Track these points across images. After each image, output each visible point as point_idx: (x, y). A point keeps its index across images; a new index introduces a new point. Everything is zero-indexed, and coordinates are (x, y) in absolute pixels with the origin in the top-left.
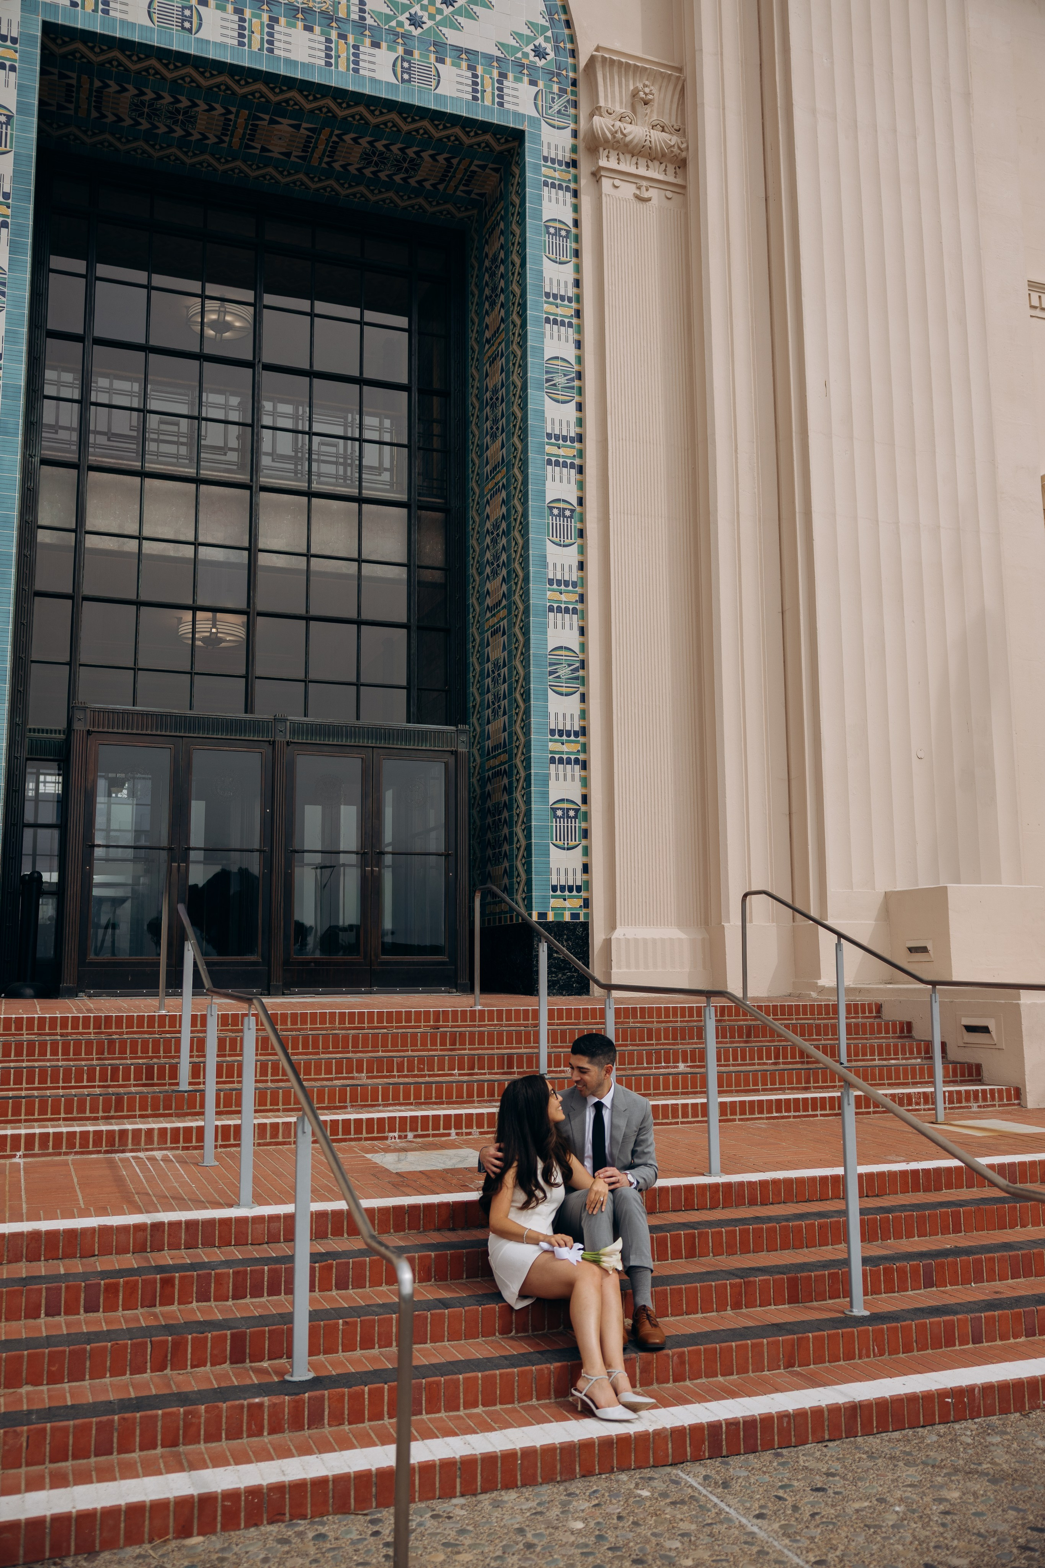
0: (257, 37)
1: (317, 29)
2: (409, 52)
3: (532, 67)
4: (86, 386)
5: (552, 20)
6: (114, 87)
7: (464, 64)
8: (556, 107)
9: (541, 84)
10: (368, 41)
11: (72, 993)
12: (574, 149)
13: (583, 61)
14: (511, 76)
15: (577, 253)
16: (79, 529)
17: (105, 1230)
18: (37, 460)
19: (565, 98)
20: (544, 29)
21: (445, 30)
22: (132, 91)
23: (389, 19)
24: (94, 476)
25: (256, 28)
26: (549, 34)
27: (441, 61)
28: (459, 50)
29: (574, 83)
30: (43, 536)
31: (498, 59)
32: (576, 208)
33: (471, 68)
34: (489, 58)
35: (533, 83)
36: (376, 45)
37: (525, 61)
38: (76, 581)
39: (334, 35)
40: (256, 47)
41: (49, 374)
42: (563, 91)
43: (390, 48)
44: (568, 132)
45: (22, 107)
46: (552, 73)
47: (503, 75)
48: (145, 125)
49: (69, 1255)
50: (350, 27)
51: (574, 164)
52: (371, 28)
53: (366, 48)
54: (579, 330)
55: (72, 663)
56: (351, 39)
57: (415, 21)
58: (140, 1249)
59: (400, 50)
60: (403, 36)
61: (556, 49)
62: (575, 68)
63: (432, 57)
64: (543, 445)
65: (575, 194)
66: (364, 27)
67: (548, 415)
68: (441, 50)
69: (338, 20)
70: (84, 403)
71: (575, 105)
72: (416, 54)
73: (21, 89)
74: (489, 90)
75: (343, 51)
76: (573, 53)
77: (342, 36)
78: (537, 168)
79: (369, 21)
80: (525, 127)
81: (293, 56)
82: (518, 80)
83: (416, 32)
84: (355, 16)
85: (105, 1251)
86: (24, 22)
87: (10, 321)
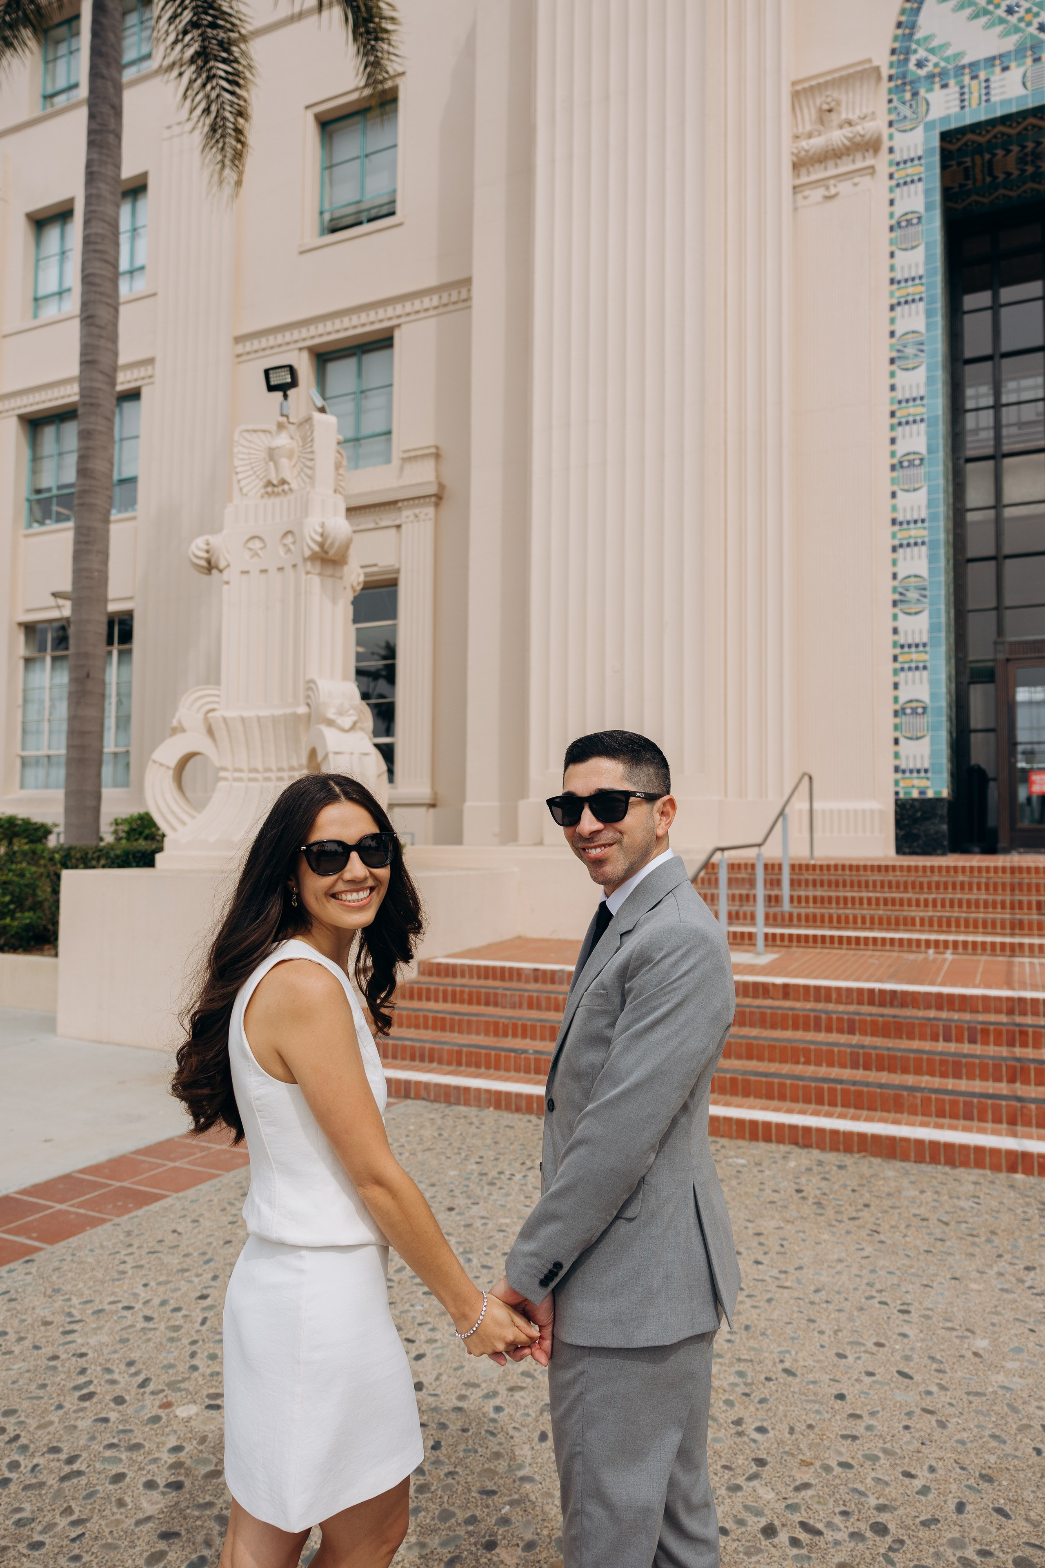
4: (997, 393)
6: (1000, 152)
11: (1007, 851)
16: (998, 505)
17: (985, 998)
18: (962, 461)
22: (1015, 149)
24: (1007, 461)
30: (971, 517)
38: (999, 545)
41: (969, 392)
45: (928, 207)
48: (1030, 169)
49: (962, 1009)
55: (999, 608)
58: (1010, 1012)
70: (997, 407)
73: (929, 192)
85: (986, 1010)
86: (927, 140)
87: (929, 369)
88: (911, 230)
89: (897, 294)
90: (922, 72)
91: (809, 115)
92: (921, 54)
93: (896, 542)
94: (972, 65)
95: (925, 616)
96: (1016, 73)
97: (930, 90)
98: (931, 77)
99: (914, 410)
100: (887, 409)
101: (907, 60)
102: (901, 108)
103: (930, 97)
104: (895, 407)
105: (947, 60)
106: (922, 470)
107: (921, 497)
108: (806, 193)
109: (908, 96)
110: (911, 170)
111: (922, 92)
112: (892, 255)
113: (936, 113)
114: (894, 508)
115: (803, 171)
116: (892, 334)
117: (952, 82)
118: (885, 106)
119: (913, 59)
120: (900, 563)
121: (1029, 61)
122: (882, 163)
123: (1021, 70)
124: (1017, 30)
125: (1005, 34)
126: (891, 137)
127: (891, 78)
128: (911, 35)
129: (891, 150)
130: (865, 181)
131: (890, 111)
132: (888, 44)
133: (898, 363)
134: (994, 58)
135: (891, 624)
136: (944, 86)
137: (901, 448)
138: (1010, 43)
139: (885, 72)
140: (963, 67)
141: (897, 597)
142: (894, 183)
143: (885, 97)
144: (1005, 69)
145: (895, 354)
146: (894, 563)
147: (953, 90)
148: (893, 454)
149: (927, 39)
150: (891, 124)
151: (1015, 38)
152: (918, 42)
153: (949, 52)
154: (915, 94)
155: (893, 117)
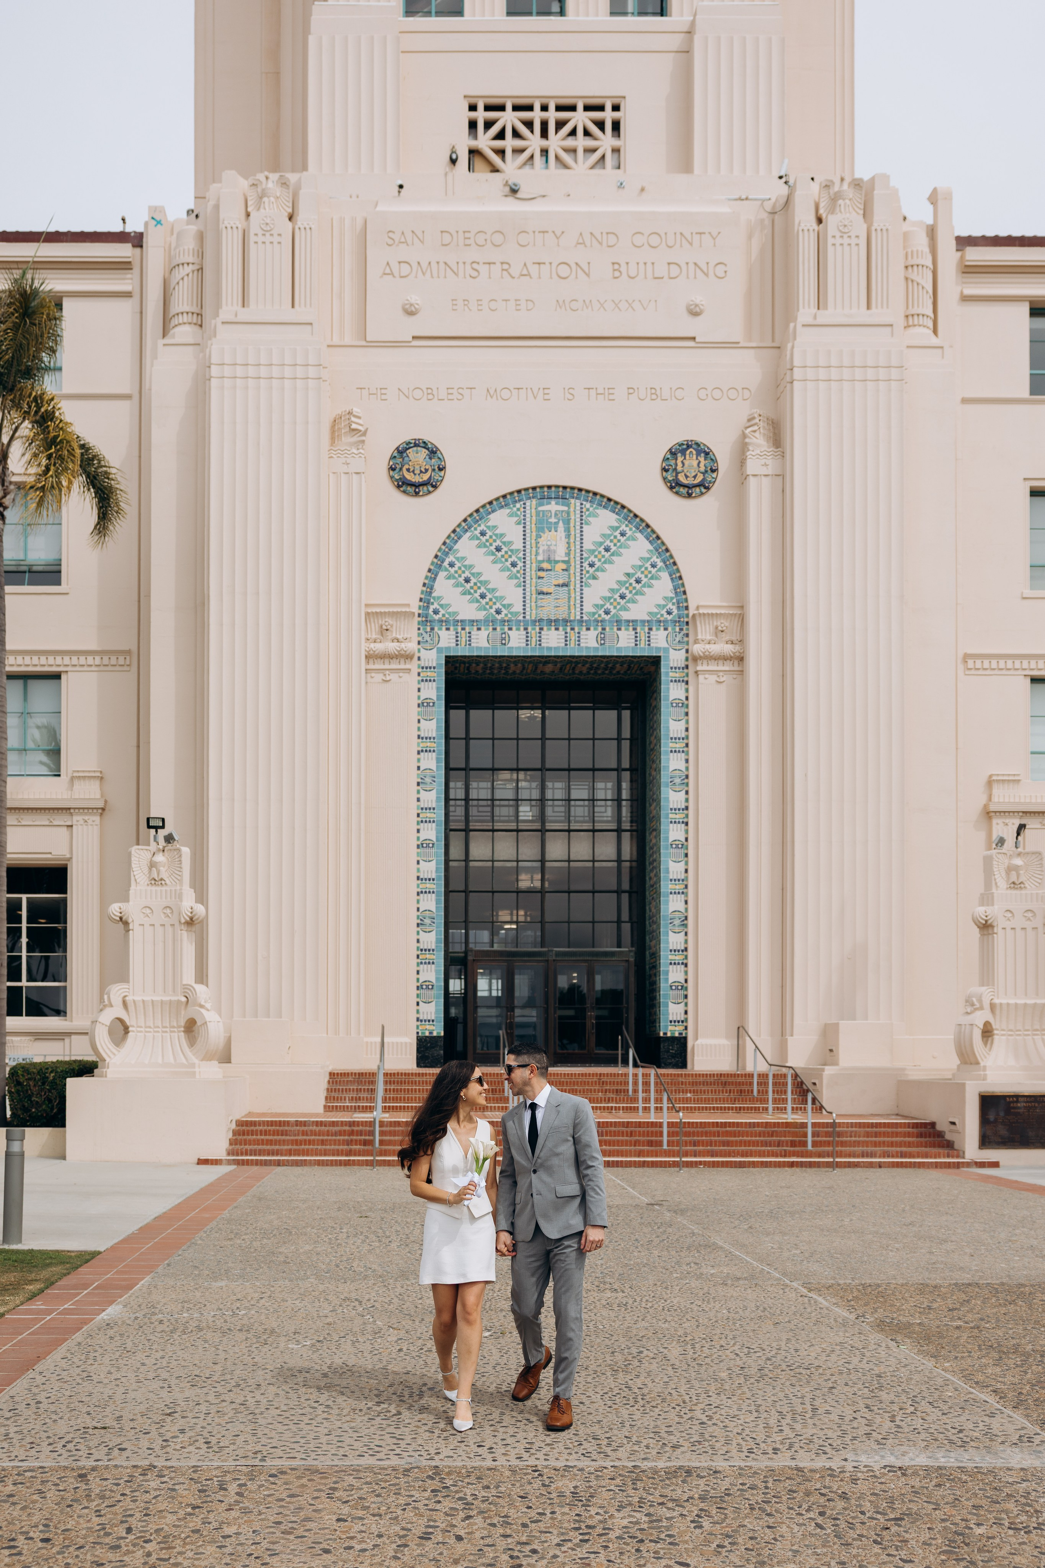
0: (534, 639)
1: (561, 628)
2: (604, 629)
3: (666, 621)
5: (676, 593)
7: (631, 628)
8: (677, 639)
9: (670, 629)
10: (584, 628)
12: (687, 659)
13: (692, 612)
14: (654, 628)
15: (687, 714)
19: (682, 633)
20: (672, 598)
21: (621, 613)
23: (594, 614)
25: (534, 636)
26: (674, 601)
27: (619, 629)
28: (628, 621)
29: (687, 623)
31: (648, 621)
32: (687, 690)
33: (634, 629)
34: (643, 622)
35: (666, 629)
36: (588, 629)
37: (662, 619)
39: (568, 629)
40: (533, 645)
42: (681, 629)
43: (595, 629)
44: (684, 651)
45: (438, 698)
46: (676, 622)
47: (650, 629)
50: (576, 623)
51: (687, 667)
52: (586, 621)
53: (584, 632)
54: (687, 753)
56: (577, 630)
57: (607, 612)
59: (600, 629)
60: (601, 621)
61: (678, 608)
62: (687, 616)
63: (615, 628)
64: (668, 814)
65: (687, 683)
66: (582, 622)
67: (671, 799)
68: (619, 623)
69: (570, 621)
71: (687, 635)
72: (607, 629)
73: (438, 689)
74: (643, 638)
75: (573, 636)
76: (687, 608)
77: (572, 629)
78: (667, 674)
79: (585, 618)
80: (661, 654)
81: (550, 645)
82: (658, 629)
83: (607, 617)
84: (578, 617)
86: (438, 658)
87: (438, 793)
88: (429, 709)
89: (421, 745)
90: (437, 617)
91: (375, 627)
92: (436, 606)
93: (419, 890)
94: (462, 621)
95: (434, 933)
96: (484, 633)
97: (440, 629)
98: (441, 621)
99: (429, 815)
100: (416, 812)
101: (428, 607)
102: (424, 634)
103: (439, 632)
104: (420, 811)
105: (449, 613)
106: (434, 850)
107: (432, 866)
108: (373, 675)
109: (428, 629)
110: (430, 674)
111: (436, 629)
112: (419, 721)
113: (443, 644)
114: (418, 870)
115: (371, 661)
116: (419, 768)
117: (452, 628)
118: (417, 631)
119: (432, 608)
120: (421, 902)
121: (491, 628)
122: (414, 666)
123: (487, 632)
124: (485, 609)
125: (479, 609)
126: (419, 651)
127: (419, 615)
128: (431, 593)
129: (419, 659)
130: (405, 676)
131: (420, 635)
132: (419, 595)
133: (421, 785)
134: (473, 621)
135: (416, 937)
136: (448, 629)
137: (423, 836)
138: (481, 615)
139: (416, 611)
140: (458, 621)
141: (419, 921)
142: (420, 678)
143: (417, 626)
144: (479, 629)
145: (420, 780)
146: (418, 902)
147: (452, 632)
148: (418, 838)
149: (439, 598)
150: (419, 643)
151: (485, 612)
152: (434, 598)
153: (450, 610)
154: (432, 629)
155: (420, 639)
